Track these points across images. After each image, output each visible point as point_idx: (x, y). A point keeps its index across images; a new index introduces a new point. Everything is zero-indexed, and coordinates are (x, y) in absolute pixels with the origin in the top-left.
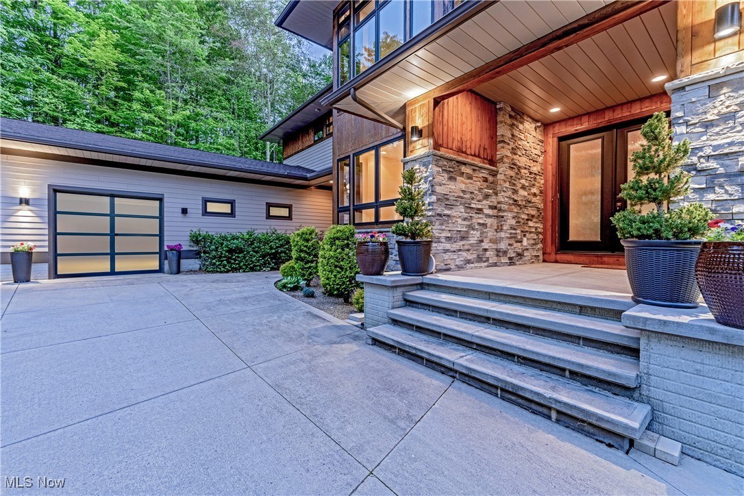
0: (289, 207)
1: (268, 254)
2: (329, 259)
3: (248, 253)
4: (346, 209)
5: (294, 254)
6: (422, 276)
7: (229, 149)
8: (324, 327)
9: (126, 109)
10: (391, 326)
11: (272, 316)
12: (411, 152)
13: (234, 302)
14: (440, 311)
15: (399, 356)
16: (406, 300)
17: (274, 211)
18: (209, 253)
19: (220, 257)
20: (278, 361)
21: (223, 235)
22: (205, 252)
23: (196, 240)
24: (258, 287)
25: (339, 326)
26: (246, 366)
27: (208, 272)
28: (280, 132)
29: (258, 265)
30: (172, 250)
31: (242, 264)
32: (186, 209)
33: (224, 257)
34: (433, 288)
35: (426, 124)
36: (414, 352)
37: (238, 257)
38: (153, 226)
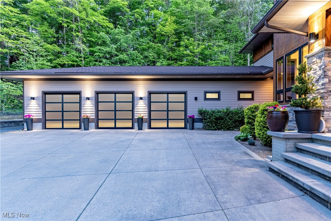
0: (252, 93)
1: (237, 121)
2: (260, 122)
3: (226, 120)
4: (281, 92)
5: (246, 120)
6: (312, 133)
7: (225, 61)
8: (248, 159)
9: (178, 51)
10: (284, 163)
11: (224, 151)
12: (311, 50)
13: (209, 143)
14: (317, 156)
15: (281, 179)
16: (297, 148)
17: (242, 96)
18: (206, 120)
19: (212, 122)
20: (214, 169)
21: (213, 110)
22: (205, 119)
23: (201, 113)
24: (226, 138)
25: (257, 160)
26: (199, 167)
27: (206, 129)
28: (251, 47)
29: (232, 127)
30: (190, 118)
31: (223, 126)
32: (197, 97)
33: (214, 122)
34: (319, 142)
35: (321, 29)
36: (286, 176)
37: (221, 122)
38: (182, 106)
